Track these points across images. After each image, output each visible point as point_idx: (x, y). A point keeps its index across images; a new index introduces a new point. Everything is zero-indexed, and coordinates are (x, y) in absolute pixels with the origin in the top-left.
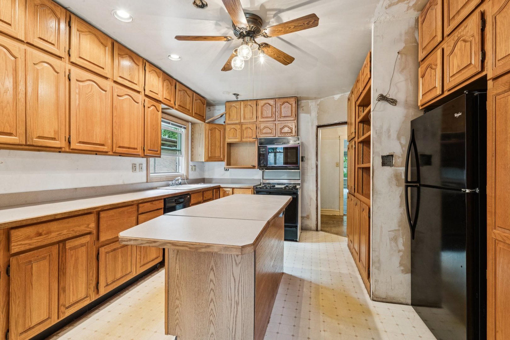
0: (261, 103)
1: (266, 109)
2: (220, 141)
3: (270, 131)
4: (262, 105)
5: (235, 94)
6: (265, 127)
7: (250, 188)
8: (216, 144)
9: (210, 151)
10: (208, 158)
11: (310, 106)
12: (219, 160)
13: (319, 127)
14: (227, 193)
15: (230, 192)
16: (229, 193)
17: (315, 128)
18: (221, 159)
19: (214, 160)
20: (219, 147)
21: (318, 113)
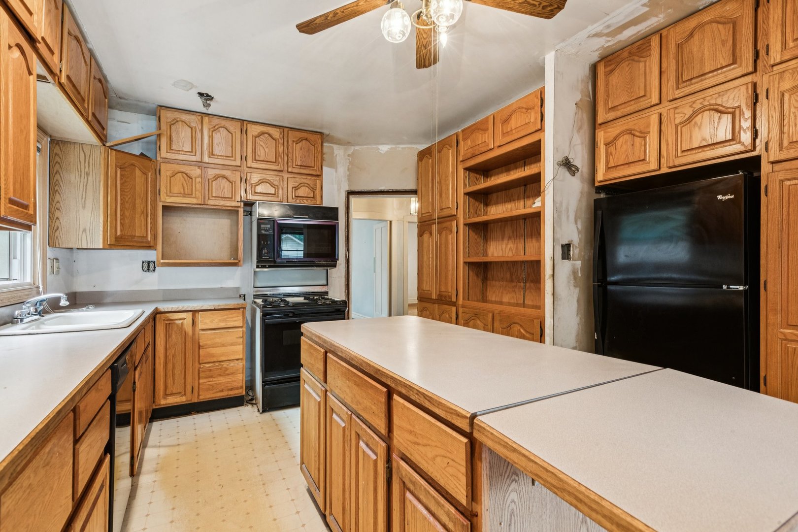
0: (254, 130)
1: (263, 145)
2: (145, 198)
3: (272, 191)
4: (255, 133)
5: (201, 94)
6: (261, 182)
7: (239, 309)
8: (134, 205)
9: (121, 223)
10: (113, 239)
11: (336, 155)
12: (145, 245)
13: (350, 193)
14: (177, 325)
15: (185, 321)
16: (182, 324)
17: (343, 195)
18: (148, 242)
19: (132, 244)
20: (143, 212)
21: (348, 170)
